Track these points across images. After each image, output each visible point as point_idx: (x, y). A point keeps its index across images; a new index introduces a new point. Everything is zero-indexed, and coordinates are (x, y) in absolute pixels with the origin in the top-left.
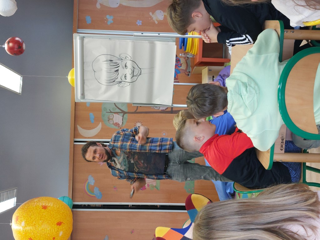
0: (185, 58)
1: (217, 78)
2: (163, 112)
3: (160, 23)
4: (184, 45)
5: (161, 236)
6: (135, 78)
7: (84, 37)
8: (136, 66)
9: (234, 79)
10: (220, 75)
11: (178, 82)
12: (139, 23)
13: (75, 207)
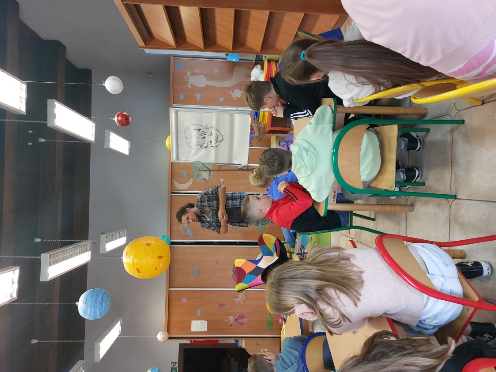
0: (257, 127)
1: (283, 143)
2: (241, 170)
3: (238, 99)
4: (257, 117)
5: (239, 266)
6: (218, 143)
7: (178, 111)
8: (219, 134)
9: (297, 145)
10: (285, 141)
11: (252, 146)
12: (222, 99)
13: (172, 243)
